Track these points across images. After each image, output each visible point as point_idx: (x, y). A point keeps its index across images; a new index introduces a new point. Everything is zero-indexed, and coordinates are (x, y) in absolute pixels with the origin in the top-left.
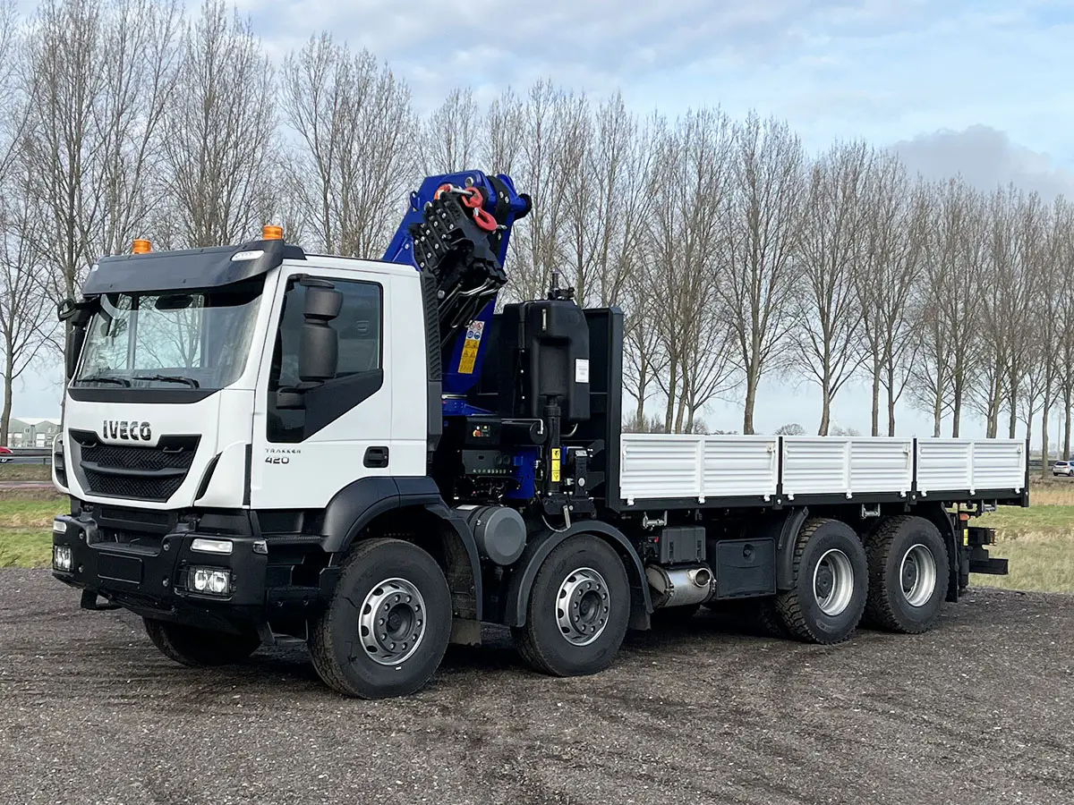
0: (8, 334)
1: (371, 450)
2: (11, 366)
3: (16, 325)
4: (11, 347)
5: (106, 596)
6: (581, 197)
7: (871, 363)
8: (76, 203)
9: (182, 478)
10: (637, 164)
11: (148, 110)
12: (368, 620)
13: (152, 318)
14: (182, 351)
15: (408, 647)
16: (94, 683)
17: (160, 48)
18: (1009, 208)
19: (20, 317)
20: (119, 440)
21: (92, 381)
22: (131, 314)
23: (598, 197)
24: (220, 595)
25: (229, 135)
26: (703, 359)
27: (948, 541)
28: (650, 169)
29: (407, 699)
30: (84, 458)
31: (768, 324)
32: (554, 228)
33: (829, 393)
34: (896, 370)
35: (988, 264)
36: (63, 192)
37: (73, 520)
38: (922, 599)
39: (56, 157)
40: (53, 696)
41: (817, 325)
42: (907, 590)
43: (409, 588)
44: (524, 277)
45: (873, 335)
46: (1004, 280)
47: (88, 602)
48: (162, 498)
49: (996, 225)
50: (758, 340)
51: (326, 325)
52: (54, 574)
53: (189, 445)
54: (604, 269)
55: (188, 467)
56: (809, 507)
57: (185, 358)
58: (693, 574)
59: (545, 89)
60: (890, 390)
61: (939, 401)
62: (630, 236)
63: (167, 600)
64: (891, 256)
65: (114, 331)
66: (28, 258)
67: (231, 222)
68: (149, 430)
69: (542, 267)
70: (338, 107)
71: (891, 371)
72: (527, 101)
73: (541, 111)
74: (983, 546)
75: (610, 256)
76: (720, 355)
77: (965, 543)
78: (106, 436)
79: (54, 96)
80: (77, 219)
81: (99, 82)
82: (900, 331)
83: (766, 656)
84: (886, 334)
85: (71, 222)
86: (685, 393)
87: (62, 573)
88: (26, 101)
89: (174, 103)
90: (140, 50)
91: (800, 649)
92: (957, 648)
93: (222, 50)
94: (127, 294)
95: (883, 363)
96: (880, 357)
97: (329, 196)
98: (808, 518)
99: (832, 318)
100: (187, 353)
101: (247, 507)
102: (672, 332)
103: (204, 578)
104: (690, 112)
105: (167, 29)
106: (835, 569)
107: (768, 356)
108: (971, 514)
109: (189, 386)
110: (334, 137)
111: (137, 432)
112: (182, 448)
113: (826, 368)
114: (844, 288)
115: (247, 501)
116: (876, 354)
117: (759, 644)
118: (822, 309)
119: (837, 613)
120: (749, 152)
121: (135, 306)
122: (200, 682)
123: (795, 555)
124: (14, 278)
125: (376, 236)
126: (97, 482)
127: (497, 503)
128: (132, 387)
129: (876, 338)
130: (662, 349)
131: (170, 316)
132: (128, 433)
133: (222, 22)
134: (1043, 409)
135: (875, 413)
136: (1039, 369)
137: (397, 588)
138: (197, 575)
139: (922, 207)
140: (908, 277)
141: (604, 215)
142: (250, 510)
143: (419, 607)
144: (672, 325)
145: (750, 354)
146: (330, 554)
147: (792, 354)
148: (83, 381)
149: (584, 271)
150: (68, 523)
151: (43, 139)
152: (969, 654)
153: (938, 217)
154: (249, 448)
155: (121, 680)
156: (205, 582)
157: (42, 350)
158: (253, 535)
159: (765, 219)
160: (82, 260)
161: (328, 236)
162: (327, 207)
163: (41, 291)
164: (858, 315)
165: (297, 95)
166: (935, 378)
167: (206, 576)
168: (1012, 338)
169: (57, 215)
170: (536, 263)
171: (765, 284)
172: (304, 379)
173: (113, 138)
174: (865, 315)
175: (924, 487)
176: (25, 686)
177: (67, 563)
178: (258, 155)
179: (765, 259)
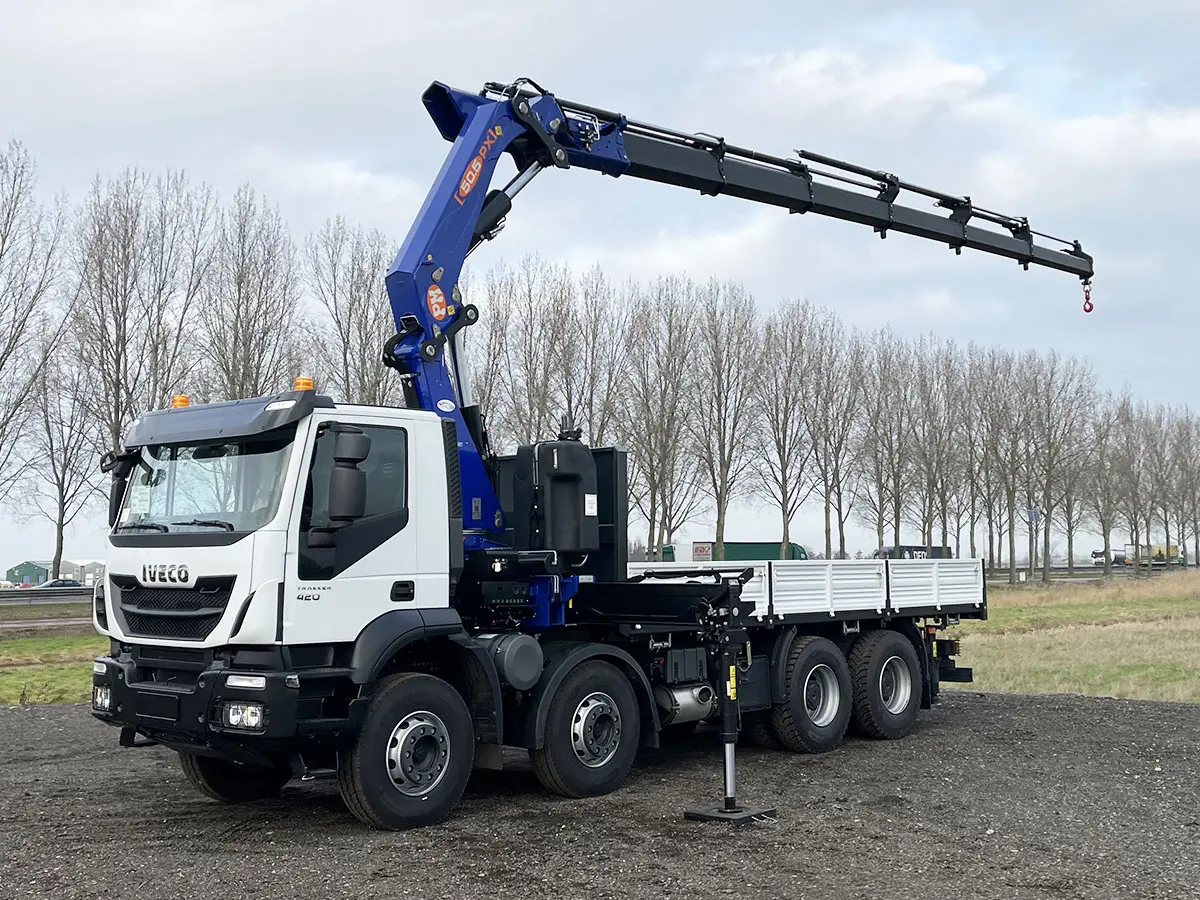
0: (61, 486)
1: (398, 585)
2: (62, 514)
3: (67, 477)
4: (62, 497)
5: (145, 735)
6: (569, 351)
7: (822, 488)
8: (122, 367)
9: (218, 617)
10: (616, 322)
11: (187, 284)
12: (395, 753)
13: (188, 468)
14: (218, 496)
15: (433, 777)
16: (131, 824)
17: (197, 232)
18: (930, 354)
19: (72, 470)
20: (158, 583)
21: (132, 527)
22: (171, 464)
23: (583, 351)
24: (254, 729)
25: (259, 306)
26: (679, 488)
27: (920, 653)
28: (627, 327)
29: (434, 829)
30: (125, 601)
31: (733, 456)
32: (547, 379)
33: (787, 515)
34: (844, 494)
35: (916, 401)
36: (110, 358)
37: (113, 661)
38: (900, 706)
39: (104, 327)
40: (90, 841)
41: (774, 457)
42: (886, 699)
43: (432, 720)
44: (521, 421)
45: (823, 464)
46: (931, 414)
47: (127, 740)
48: (199, 636)
49: (921, 368)
50: (725, 470)
51: (354, 468)
52: (94, 714)
53: (224, 585)
54: (591, 412)
55: (224, 605)
56: (797, 625)
57: (220, 502)
58: (696, 692)
59: (533, 260)
60: (839, 511)
61: (881, 519)
62: (612, 384)
63: (203, 735)
64: (835, 396)
65: (157, 480)
66: (79, 417)
67: (262, 380)
68: (186, 572)
69: (537, 412)
70: (355, 279)
71: (839, 494)
72: (518, 271)
73: (531, 278)
74: (950, 657)
75: (595, 400)
76: (692, 484)
77: (935, 655)
78: (145, 580)
79: (102, 276)
80: (123, 381)
81: (142, 261)
82: (846, 460)
83: (765, 767)
84: (834, 463)
85: (117, 384)
86: (664, 519)
87: (102, 713)
88: (77, 279)
89: (210, 279)
90: (179, 233)
91: (795, 759)
92: (934, 751)
93: (253, 232)
94: (167, 445)
95: (833, 488)
96: (830, 483)
97: (348, 356)
98: (796, 636)
99: (787, 450)
100: (222, 497)
101: (279, 643)
102: (651, 466)
103: (238, 713)
104: (660, 278)
105: (204, 215)
106: (822, 682)
107: (735, 484)
108: (937, 627)
109: (224, 530)
110: (352, 304)
111: (175, 575)
112: (218, 588)
113: (784, 493)
114: (796, 424)
115: (279, 637)
116: (826, 480)
117: (756, 757)
118: (778, 443)
119: (826, 724)
120: (711, 310)
121: (173, 457)
122: (235, 820)
123: (787, 672)
124: (66, 436)
125: (390, 389)
126: (136, 624)
127: (515, 631)
128: (171, 531)
129: (826, 466)
130: (642, 480)
131: (208, 465)
132: (167, 576)
133: (252, 208)
134: (969, 525)
135: (828, 531)
136: (965, 490)
137: (422, 720)
138: (231, 711)
139: (858, 355)
140: (849, 414)
141: (589, 366)
142: (281, 646)
143: (443, 737)
144: (651, 460)
145: (719, 483)
146: (358, 685)
147: (754, 482)
148: (124, 528)
149: (573, 414)
150: (108, 665)
151: (92, 312)
152: (947, 757)
153: (872, 360)
154: (281, 586)
155: (156, 819)
156: (239, 717)
157: (92, 498)
158: (286, 669)
159: (727, 367)
160: (127, 417)
161: (348, 390)
162: (346, 365)
163: (90, 446)
164: (809, 447)
165: (318, 270)
166: (876, 500)
167: (240, 711)
168: (939, 463)
169: (104, 378)
170: (531, 409)
171: (729, 422)
172: (334, 519)
173: (155, 309)
174: (815, 447)
175: (897, 604)
176: (62, 831)
177: (107, 703)
178: (285, 321)
179: (729, 401)
